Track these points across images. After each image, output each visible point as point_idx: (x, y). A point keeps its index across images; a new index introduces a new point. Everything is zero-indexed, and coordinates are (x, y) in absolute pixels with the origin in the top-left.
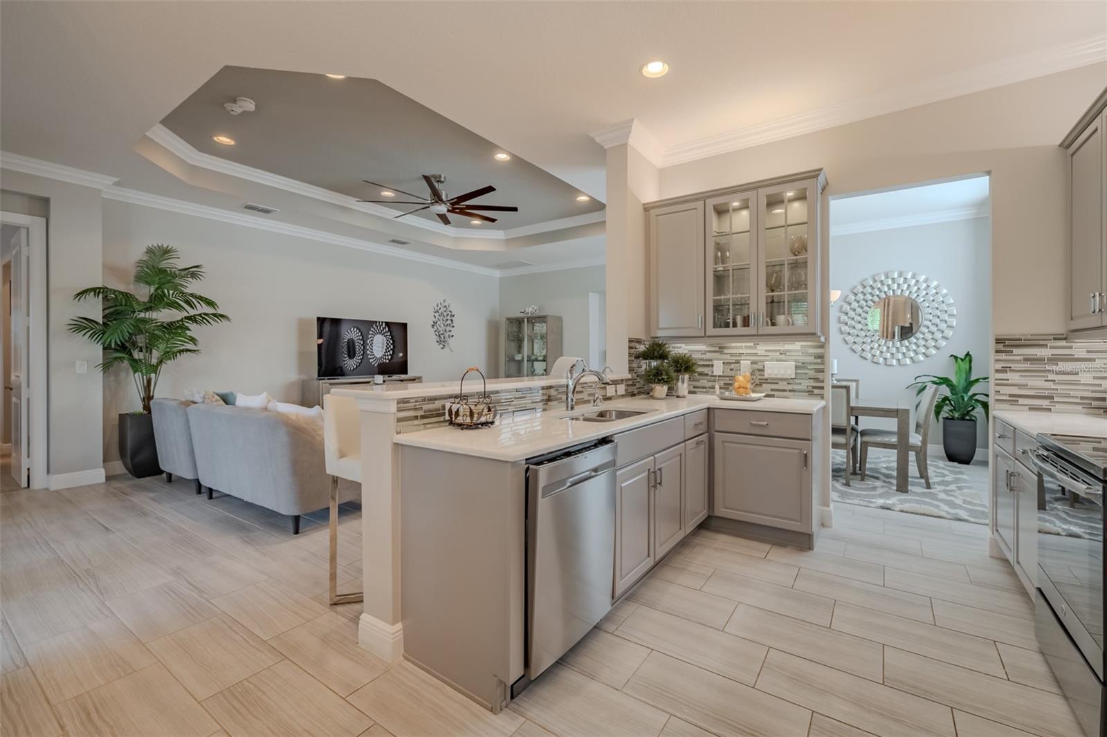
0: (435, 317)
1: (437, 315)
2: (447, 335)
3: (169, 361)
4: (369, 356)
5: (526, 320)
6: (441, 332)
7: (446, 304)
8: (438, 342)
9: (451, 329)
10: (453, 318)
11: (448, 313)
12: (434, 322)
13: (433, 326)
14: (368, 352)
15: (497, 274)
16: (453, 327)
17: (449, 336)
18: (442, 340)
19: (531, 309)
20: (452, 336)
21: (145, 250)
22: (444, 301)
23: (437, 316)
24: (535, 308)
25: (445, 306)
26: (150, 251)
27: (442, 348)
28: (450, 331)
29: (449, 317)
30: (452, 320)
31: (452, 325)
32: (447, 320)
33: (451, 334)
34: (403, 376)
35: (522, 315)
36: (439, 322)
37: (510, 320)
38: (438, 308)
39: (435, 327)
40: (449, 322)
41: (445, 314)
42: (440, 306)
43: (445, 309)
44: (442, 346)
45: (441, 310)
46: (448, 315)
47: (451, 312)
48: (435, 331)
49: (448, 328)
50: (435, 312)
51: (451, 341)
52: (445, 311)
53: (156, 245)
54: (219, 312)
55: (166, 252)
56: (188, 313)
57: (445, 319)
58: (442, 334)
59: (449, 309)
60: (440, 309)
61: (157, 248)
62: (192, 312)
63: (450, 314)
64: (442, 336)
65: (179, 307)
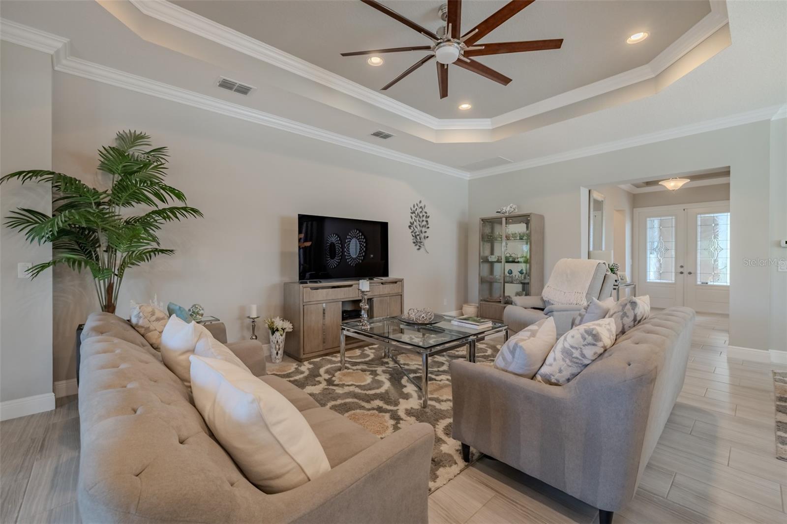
0: (412, 217)
1: (413, 215)
2: (422, 235)
3: (143, 263)
4: (346, 257)
5: (504, 220)
6: (418, 233)
7: (422, 205)
8: (414, 243)
9: (427, 230)
10: (428, 220)
11: (424, 214)
12: (411, 223)
13: (410, 227)
14: (346, 253)
15: (467, 176)
16: (428, 228)
17: (424, 238)
18: (418, 241)
19: (508, 209)
20: (427, 237)
21: (116, 136)
22: (420, 202)
23: (414, 217)
24: (514, 206)
25: (421, 207)
26: (121, 137)
27: (419, 249)
28: (425, 232)
29: (424, 219)
30: (427, 221)
31: (427, 226)
32: (423, 221)
33: (426, 235)
34: (384, 279)
35: (499, 215)
36: (415, 223)
37: (484, 221)
38: (415, 209)
39: (412, 228)
40: (424, 223)
41: (421, 215)
42: (416, 207)
43: (421, 210)
44: (418, 247)
45: (417, 211)
46: (423, 216)
47: (426, 213)
48: (412, 232)
49: (424, 229)
50: (412, 213)
51: (426, 242)
52: (421, 212)
53: (127, 132)
54: (190, 205)
55: (136, 139)
56: (157, 206)
57: (421, 220)
58: (418, 235)
59: (425, 210)
60: (416, 209)
61: (129, 135)
62: (161, 206)
63: (425, 215)
64: (418, 237)
65: (148, 201)
